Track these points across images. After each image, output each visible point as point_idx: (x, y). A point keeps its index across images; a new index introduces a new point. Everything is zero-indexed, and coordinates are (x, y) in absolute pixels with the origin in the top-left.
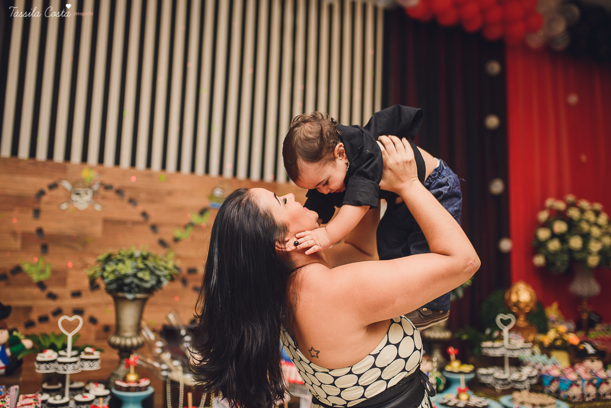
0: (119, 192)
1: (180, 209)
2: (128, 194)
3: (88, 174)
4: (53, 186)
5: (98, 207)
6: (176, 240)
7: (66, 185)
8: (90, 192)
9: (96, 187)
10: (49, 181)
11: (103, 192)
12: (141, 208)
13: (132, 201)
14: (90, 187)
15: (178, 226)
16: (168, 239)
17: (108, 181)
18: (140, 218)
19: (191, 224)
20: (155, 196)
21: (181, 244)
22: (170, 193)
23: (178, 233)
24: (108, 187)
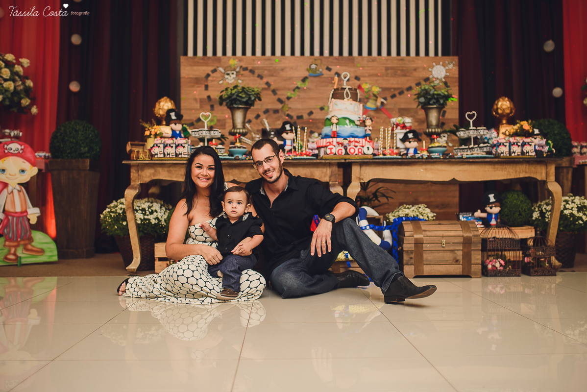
0: (252, 71)
1: (290, 79)
2: (257, 72)
3: (233, 62)
4: (214, 71)
5: (240, 81)
6: (289, 98)
7: (221, 69)
8: (235, 73)
9: (238, 70)
10: (212, 68)
11: (242, 72)
12: (265, 80)
13: (260, 77)
14: (234, 70)
15: (289, 89)
16: (283, 98)
17: (244, 66)
18: (266, 86)
19: (298, 88)
20: (273, 72)
21: (291, 100)
22: (282, 70)
23: (289, 94)
24: (246, 69)
